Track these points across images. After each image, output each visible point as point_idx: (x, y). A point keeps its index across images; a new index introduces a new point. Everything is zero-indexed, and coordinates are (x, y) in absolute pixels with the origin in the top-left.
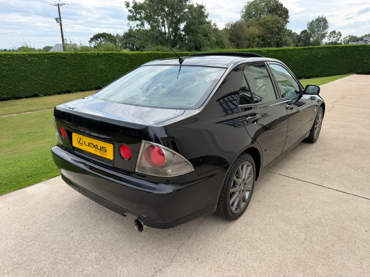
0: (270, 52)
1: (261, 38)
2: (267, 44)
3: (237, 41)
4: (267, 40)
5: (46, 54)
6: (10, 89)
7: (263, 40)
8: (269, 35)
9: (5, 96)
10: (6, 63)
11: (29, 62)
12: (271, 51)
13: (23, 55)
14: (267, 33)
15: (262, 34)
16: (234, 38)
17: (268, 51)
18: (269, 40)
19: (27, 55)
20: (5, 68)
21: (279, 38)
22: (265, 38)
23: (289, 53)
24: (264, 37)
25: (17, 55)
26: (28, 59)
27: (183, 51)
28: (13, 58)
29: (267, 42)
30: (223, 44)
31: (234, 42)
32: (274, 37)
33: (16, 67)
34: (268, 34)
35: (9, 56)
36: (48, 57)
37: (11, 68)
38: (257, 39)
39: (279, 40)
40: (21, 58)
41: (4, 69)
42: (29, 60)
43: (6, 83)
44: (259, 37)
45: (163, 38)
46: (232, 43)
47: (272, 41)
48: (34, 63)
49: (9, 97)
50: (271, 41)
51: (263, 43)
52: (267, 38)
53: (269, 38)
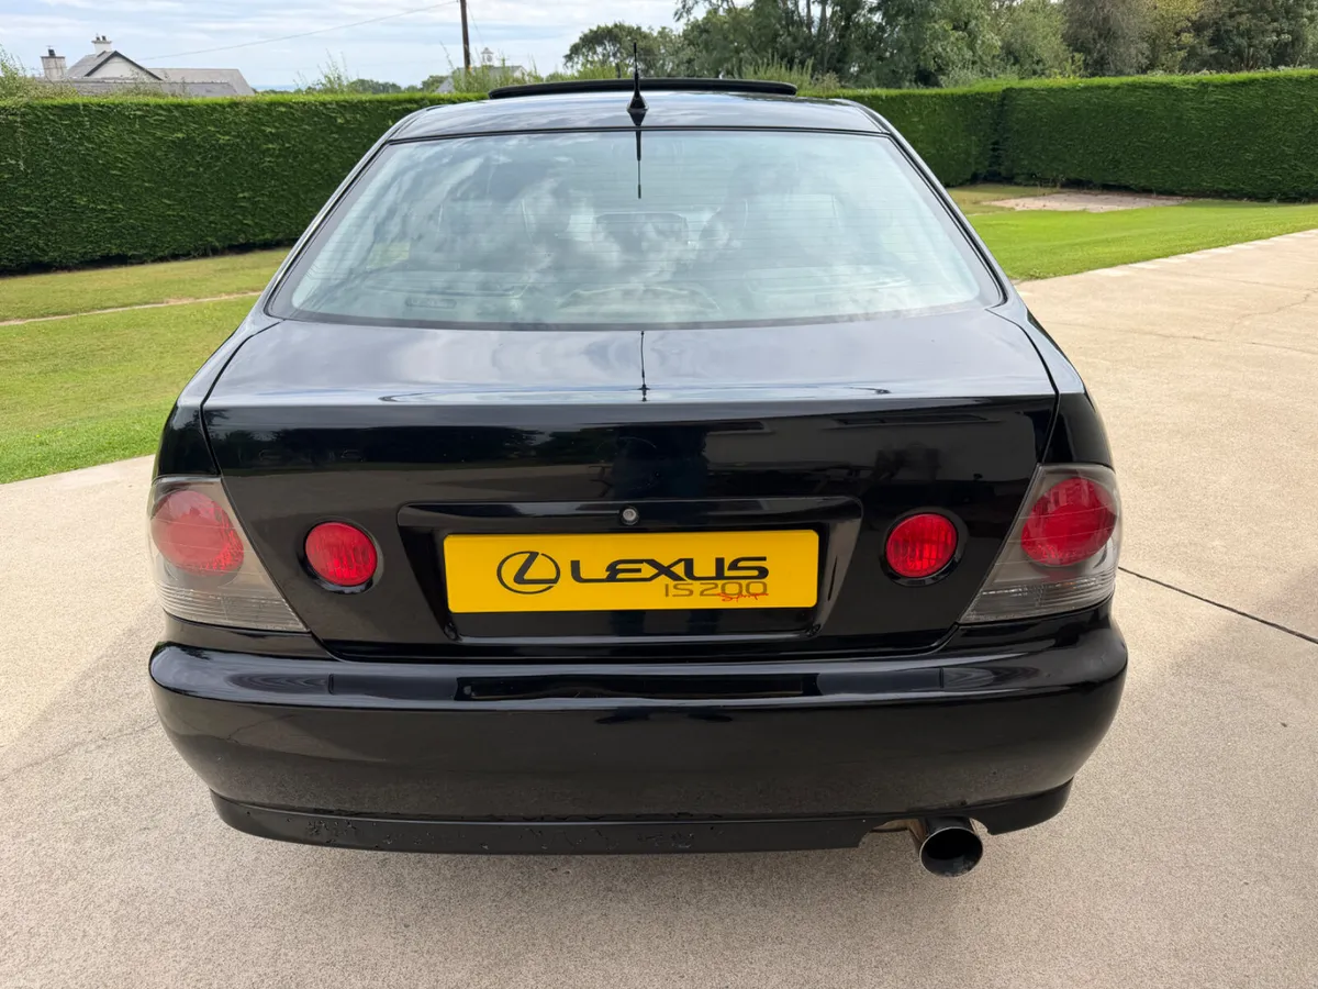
0: (1210, 89)
1: (1209, 33)
2: (1233, 56)
3: (1099, 46)
4: (1232, 40)
5: (389, 102)
6: (281, 212)
7: (1213, 42)
8: (1244, 17)
9: (268, 236)
10: (273, 131)
11: (340, 128)
12: (1216, 86)
13: (323, 104)
14: (1235, 9)
15: (1215, 16)
16: (1088, 33)
17: (1204, 85)
18: (1244, 42)
19: (334, 106)
20: (271, 146)
21: (1288, 33)
22: (1227, 32)
23: (1294, 95)
24: (1223, 28)
25: (304, 104)
26: (335, 118)
27: (864, 87)
28: (293, 114)
29: (1231, 50)
30: (1036, 58)
31: (1088, 51)
32: (1270, 27)
33: (301, 143)
34: (1241, 13)
35: (283, 109)
36: (396, 110)
37: (287, 145)
38: (1187, 38)
39: (1286, 37)
40: (317, 113)
41: (269, 149)
42: (339, 121)
43: (271, 195)
44: (1198, 28)
45: (795, 40)
46: (1077, 55)
47: (1256, 42)
48: (352, 129)
49: (280, 236)
50: (1250, 46)
51: (1214, 52)
52: (1235, 32)
53: (1248, 34)
